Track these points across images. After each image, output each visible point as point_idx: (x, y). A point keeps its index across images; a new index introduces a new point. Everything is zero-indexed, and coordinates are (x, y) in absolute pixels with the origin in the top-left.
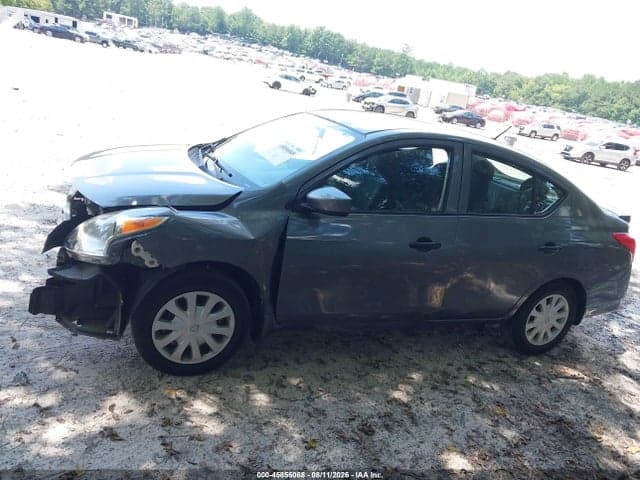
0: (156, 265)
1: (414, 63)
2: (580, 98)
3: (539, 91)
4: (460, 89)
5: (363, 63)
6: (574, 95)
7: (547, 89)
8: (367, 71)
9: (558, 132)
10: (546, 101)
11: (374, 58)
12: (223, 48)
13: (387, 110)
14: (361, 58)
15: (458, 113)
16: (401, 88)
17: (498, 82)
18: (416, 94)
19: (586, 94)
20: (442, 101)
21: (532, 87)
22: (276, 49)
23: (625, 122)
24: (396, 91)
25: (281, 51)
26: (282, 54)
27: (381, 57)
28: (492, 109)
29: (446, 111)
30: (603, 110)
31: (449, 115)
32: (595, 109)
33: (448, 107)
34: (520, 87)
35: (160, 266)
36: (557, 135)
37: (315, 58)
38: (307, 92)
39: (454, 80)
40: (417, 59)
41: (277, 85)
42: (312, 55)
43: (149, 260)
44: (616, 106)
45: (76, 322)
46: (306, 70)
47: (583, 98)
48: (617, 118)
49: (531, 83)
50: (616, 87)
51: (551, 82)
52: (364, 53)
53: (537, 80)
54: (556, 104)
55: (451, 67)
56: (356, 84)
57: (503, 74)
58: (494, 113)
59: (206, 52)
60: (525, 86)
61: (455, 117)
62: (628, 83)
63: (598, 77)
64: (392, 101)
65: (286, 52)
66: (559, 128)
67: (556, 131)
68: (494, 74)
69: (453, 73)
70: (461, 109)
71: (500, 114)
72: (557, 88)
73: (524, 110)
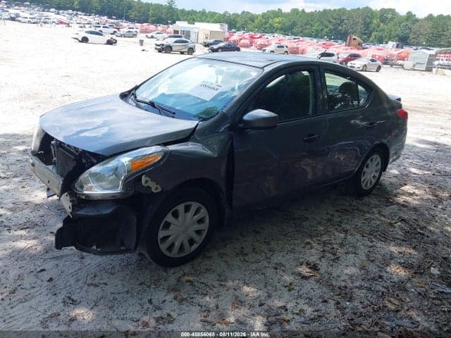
0: (160, 190)
1: (178, 12)
2: (291, 25)
3: (266, 23)
4: (216, 27)
5: (141, 16)
6: (288, 24)
7: (270, 21)
8: (146, 21)
9: (287, 50)
10: (272, 30)
11: (149, 11)
12: (26, 15)
13: (174, 49)
14: (139, 12)
15: (222, 45)
16: (176, 32)
17: (238, 19)
18: (188, 34)
19: (295, 22)
20: (206, 38)
21: (261, 21)
22: (70, 11)
23: (322, 38)
24: (173, 34)
25: (75, 12)
26: (76, 15)
27: (153, 10)
28: (241, 39)
29: (211, 44)
30: (307, 31)
31: (215, 47)
32: (302, 32)
33: (212, 41)
34: (253, 21)
35: (162, 190)
36: (287, 52)
37: (104, 16)
38: (110, 42)
39: (208, 22)
40: (179, 9)
41: (85, 40)
42: (101, 13)
43: (155, 188)
44: (314, 28)
45: (94, 247)
46: (102, 26)
47: (294, 25)
48: (316, 37)
49: (260, 18)
50: (312, 16)
51: (272, 16)
52: (140, 8)
53: (263, 15)
54: (278, 31)
55: (205, 12)
56: (141, 32)
57: (240, 13)
58: (242, 41)
59: (13, 19)
60: (256, 21)
61: (220, 48)
62: (319, 12)
63: (300, 10)
64: (176, 42)
65: (79, 13)
66: (287, 47)
67: (285, 49)
68: (234, 14)
69: (207, 17)
70: (221, 41)
71: (247, 41)
72: (277, 20)
73: (260, 37)
